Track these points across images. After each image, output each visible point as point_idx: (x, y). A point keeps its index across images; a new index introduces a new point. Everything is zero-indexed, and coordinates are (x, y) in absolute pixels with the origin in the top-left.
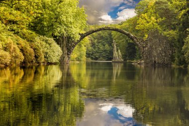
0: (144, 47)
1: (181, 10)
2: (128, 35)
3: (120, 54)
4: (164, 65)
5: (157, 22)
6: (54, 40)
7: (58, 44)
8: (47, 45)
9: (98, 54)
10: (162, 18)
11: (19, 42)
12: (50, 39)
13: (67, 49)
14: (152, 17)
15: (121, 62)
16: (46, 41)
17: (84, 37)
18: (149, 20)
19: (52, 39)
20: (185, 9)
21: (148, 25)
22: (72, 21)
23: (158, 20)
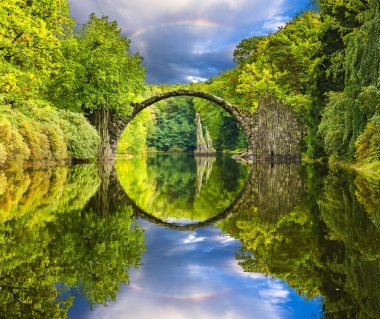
0: (251, 126)
1: (313, 58)
2: (222, 104)
3: (209, 138)
4: (289, 159)
5: (274, 79)
6: (86, 116)
7: (92, 123)
8: (73, 127)
9: (169, 140)
10: (283, 71)
11: (22, 123)
12: (77, 115)
13: (110, 132)
14: (264, 70)
15: (211, 155)
16: (71, 120)
17: (142, 108)
18: (258, 75)
19: (82, 115)
20: (319, 56)
21: (258, 84)
22: (117, 81)
23: (276, 76)
